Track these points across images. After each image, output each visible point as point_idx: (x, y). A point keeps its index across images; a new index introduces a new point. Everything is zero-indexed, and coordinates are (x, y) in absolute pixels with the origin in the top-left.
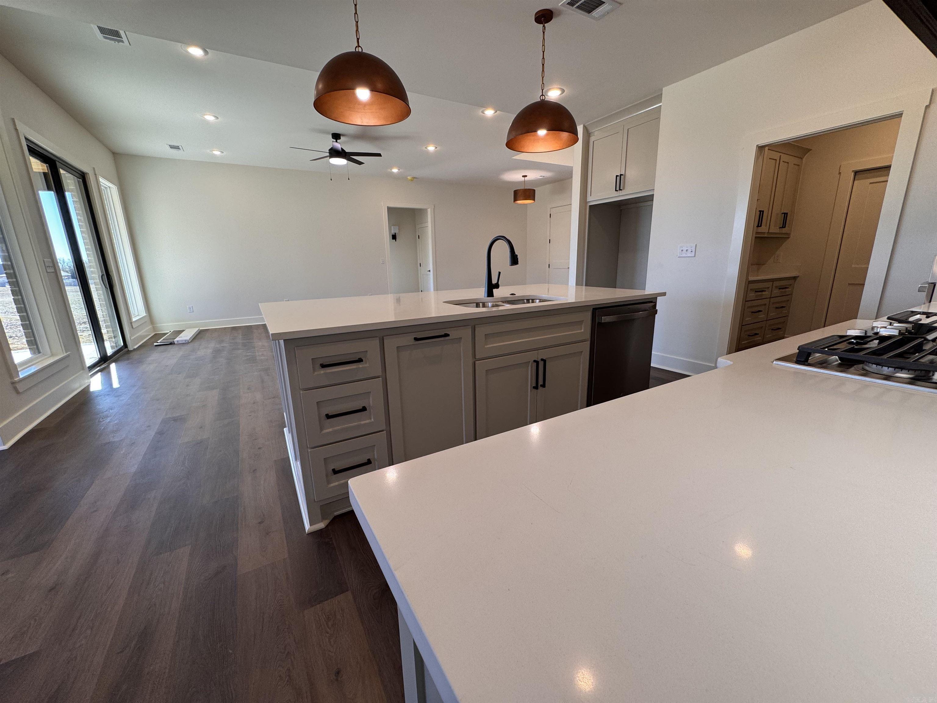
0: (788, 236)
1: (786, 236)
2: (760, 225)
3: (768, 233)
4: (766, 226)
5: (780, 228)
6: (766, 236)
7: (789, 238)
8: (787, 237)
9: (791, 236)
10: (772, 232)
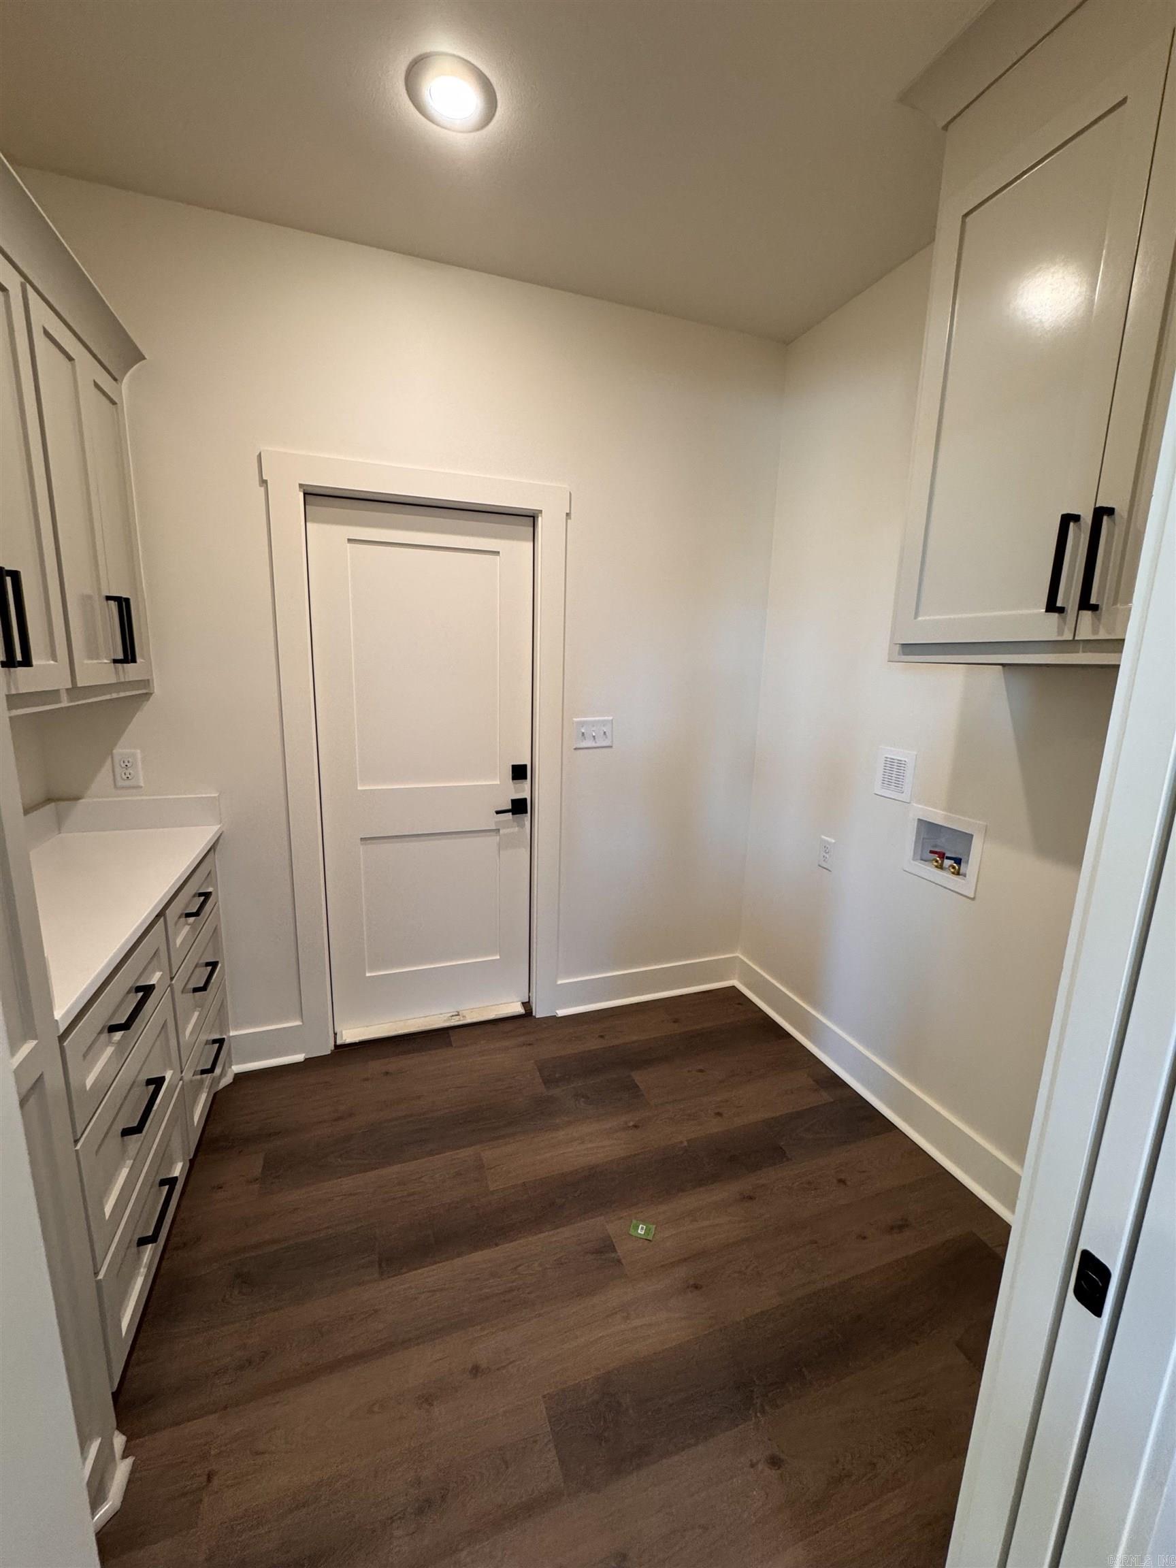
0: (144, 691)
1: (140, 692)
2: (19, 658)
3: (74, 691)
4: (54, 658)
5: (115, 661)
6: (65, 703)
7: (147, 696)
8: (142, 693)
9: (157, 689)
10: (83, 685)
